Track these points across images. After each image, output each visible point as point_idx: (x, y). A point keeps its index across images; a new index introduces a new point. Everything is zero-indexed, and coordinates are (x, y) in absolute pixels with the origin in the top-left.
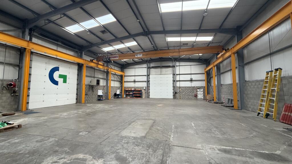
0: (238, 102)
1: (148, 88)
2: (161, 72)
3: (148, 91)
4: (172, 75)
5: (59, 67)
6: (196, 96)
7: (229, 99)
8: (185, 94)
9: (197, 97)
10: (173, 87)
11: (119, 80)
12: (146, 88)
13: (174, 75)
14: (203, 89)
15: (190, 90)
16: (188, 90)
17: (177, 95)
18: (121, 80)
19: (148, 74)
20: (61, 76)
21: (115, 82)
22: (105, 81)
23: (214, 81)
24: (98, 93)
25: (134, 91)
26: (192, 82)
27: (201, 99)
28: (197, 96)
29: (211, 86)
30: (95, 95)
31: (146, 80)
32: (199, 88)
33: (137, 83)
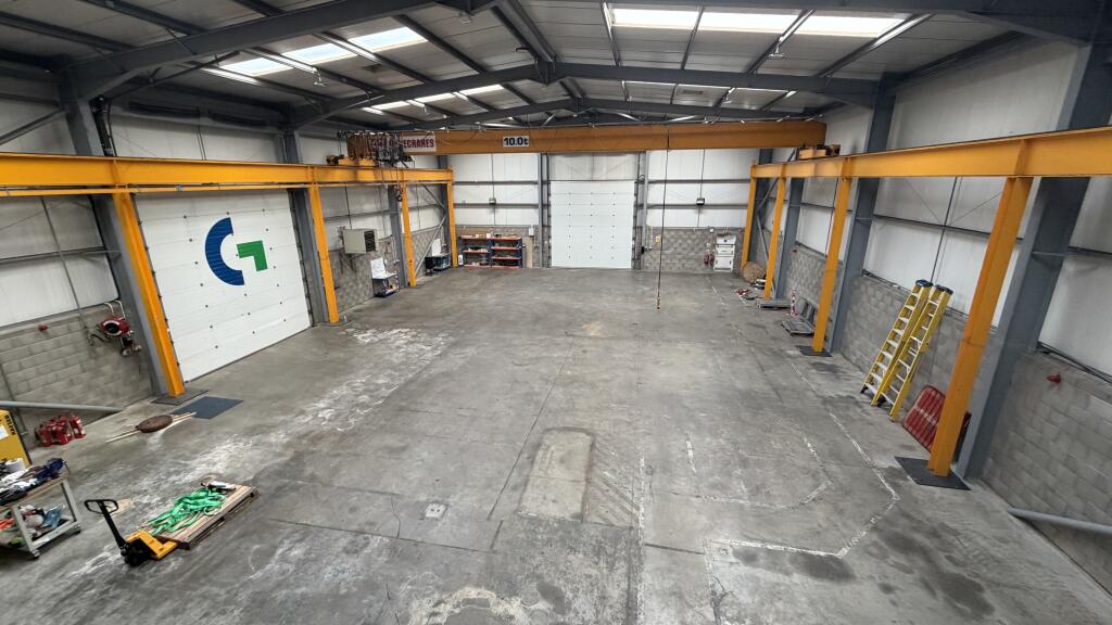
0: (830, 324)
1: (543, 231)
2: (593, 170)
3: (543, 241)
4: (632, 186)
5: (229, 220)
6: (710, 261)
7: (807, 305)
8: (672, 253)
9: (712, 265)
10: (635, 228)
11: (435, 202)
12: (536, 231)
13: (640, 182)
14: (737, 239)
15: (694, 240)
16: (685, 240)
17: (646, 257)
18: (441, 198)
19: (545, 178)
20: (245, 250)
21: (422, 213)
22: (388, 217)
23: (778, 218)
24: (373, 271)
25: (493, 242)
26: (704, 211)
27: (724, 274)
28: (713, 260)
29: (763, 228)
30: (363, 283)
31: (535, 200)
32: (724, 233)
33: (501, 211)
